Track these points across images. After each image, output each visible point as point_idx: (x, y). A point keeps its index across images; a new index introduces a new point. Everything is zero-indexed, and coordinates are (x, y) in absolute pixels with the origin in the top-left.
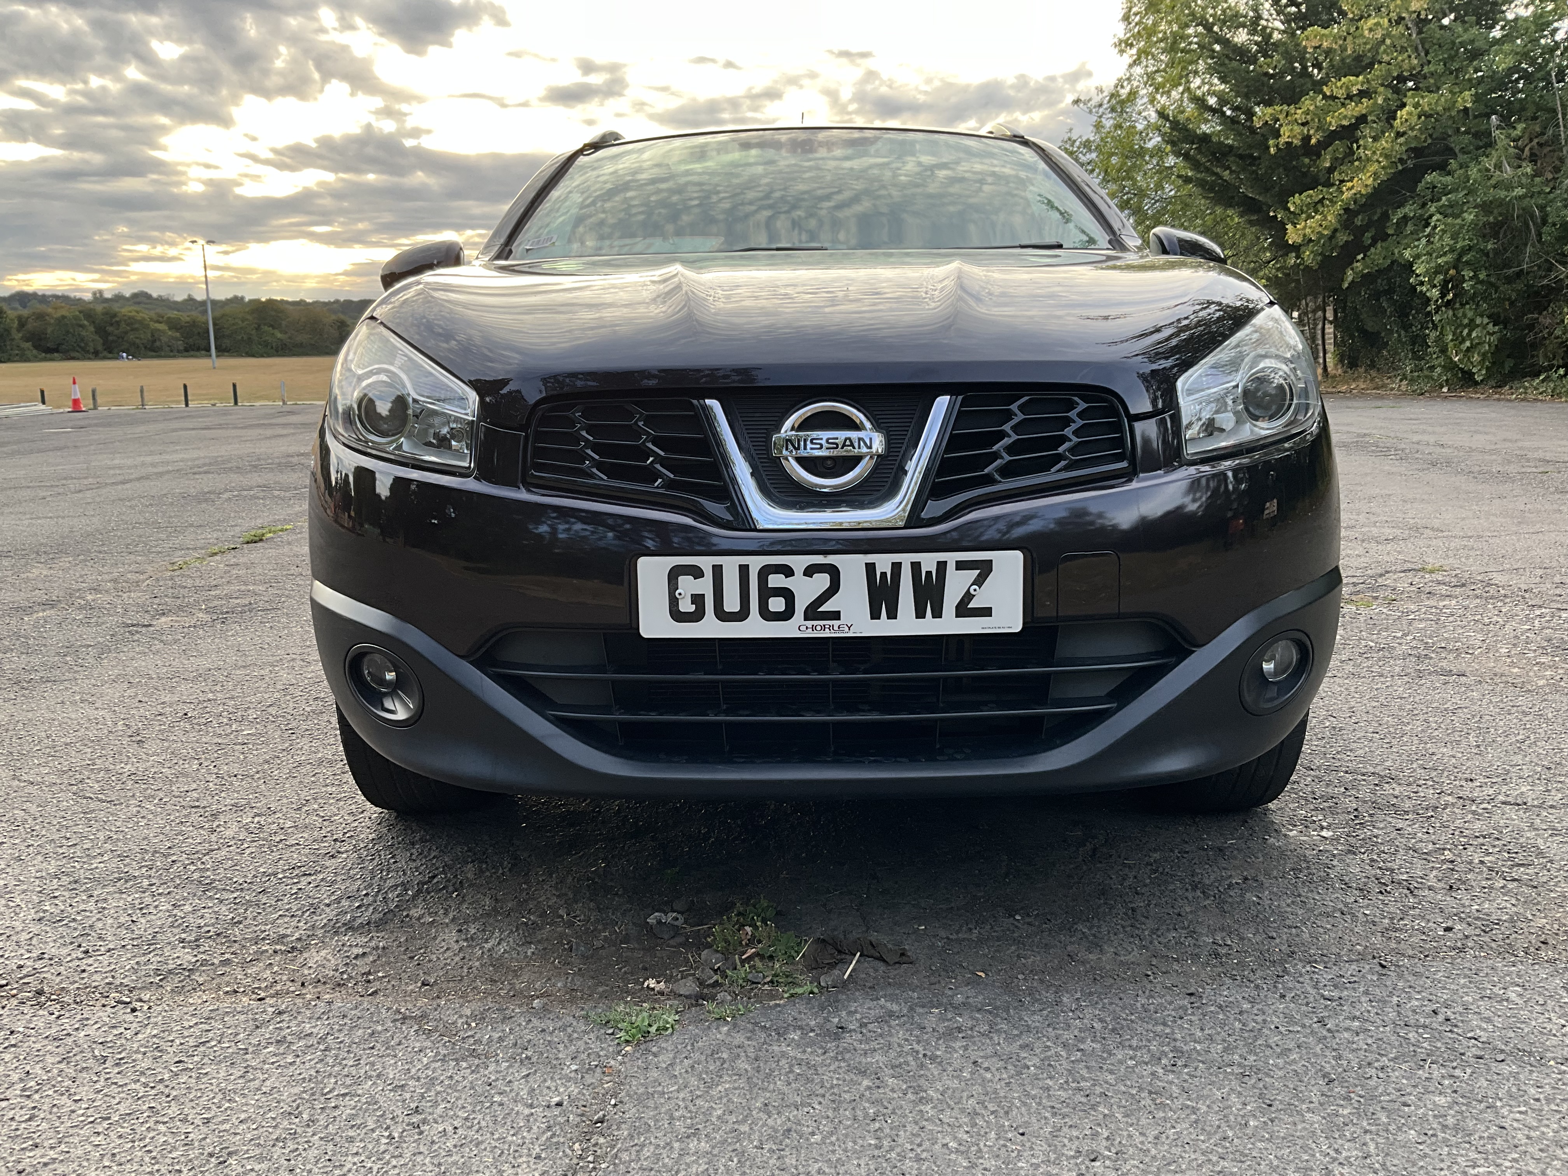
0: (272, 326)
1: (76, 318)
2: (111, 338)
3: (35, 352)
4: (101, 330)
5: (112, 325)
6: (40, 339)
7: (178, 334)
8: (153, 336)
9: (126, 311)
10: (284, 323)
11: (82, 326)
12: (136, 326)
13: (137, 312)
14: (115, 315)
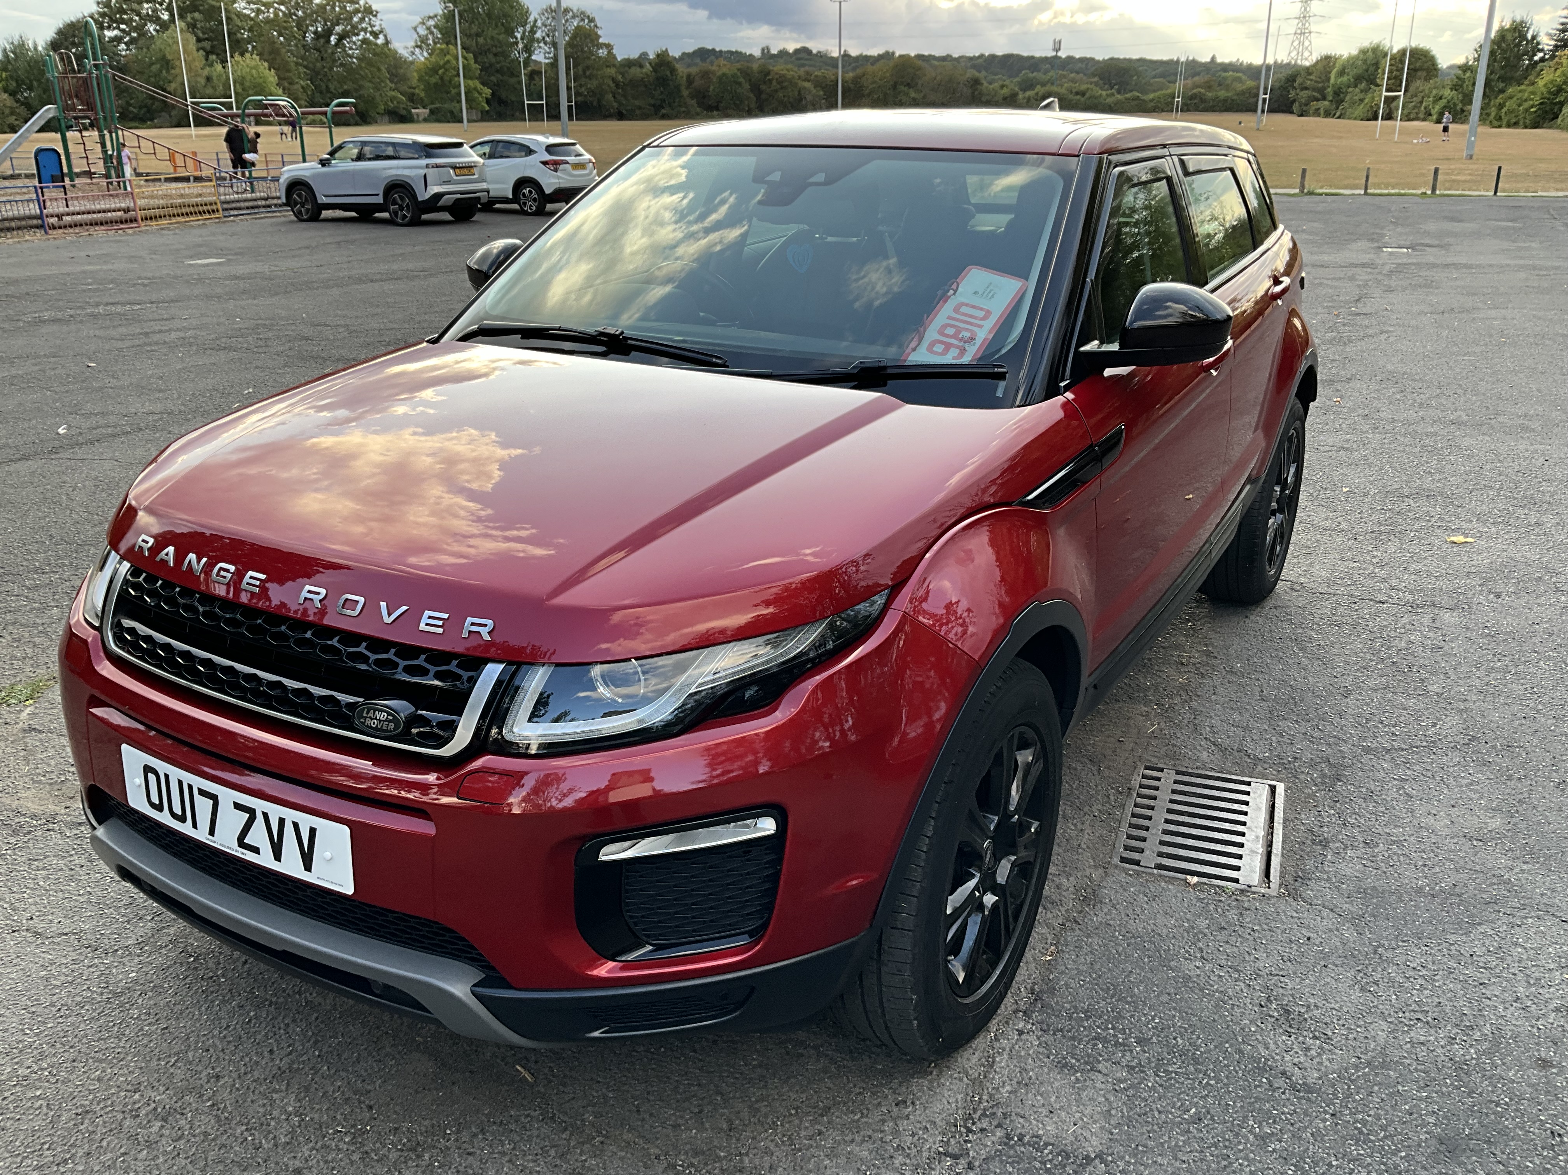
0: (908, 85)
2: (763, 96)
3: (698, 110)
4: (756, 88)
5: (765, 83)
6: (704, 97)
7: (821, 93)
8: (799, 94)
9: (779, 68)
10: (920, 82)
11: (740, 84)
12: (785, 84)
13: (788, 70)
14: (768, 73)
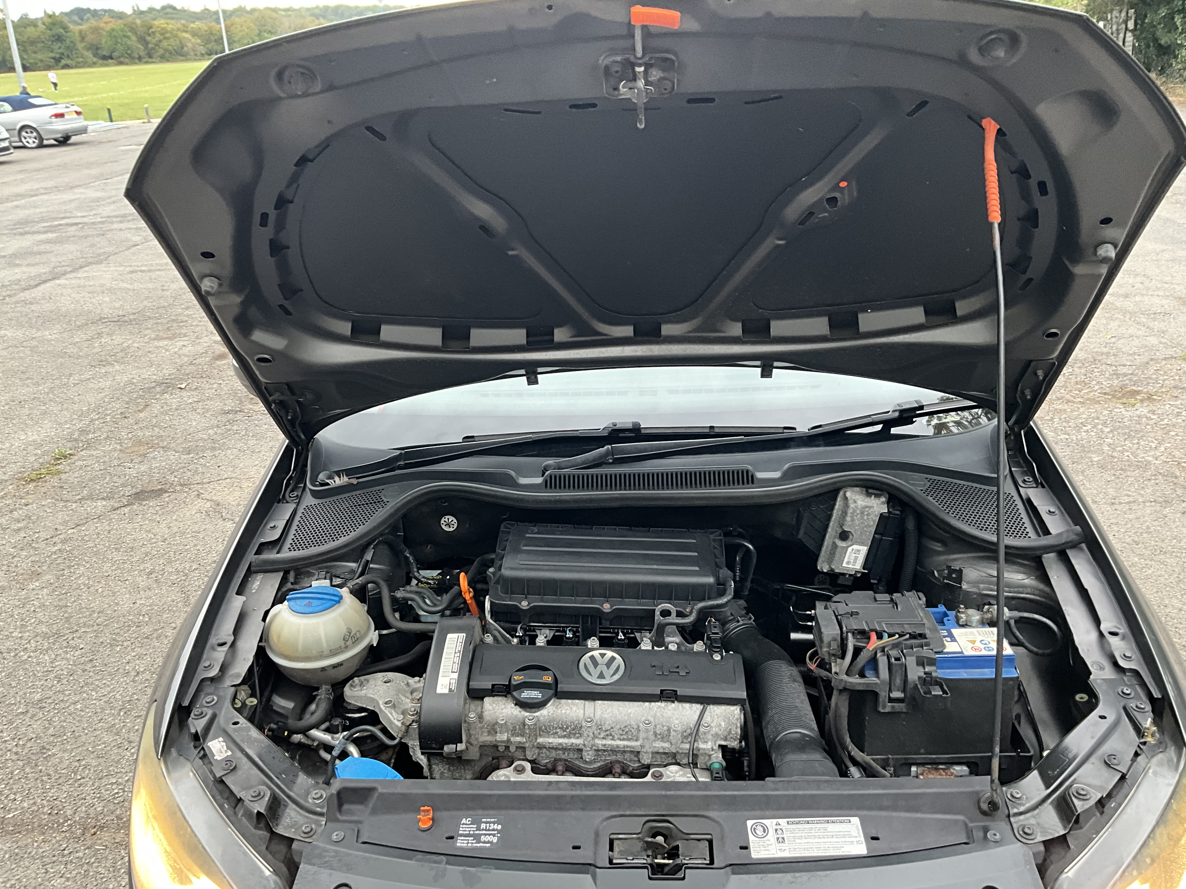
1: (122, 30)
